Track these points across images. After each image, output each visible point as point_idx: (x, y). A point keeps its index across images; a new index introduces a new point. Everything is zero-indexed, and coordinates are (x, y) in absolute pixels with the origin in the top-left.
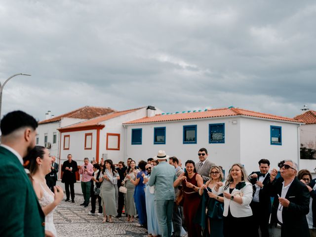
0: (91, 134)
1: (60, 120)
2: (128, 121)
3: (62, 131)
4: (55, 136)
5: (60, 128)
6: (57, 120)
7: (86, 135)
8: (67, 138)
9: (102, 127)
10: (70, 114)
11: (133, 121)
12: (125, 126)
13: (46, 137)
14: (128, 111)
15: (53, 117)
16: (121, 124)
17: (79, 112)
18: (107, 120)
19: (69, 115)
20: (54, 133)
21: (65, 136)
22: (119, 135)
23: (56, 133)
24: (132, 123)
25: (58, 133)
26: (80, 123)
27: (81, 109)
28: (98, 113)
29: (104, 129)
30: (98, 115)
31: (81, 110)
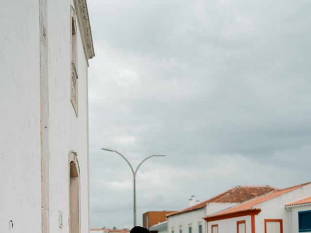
0: (244, 222)
1: (205, 206)
2: (293, 202)
3: (208, 219)
4: (200, 227)
5: (206, 217)
6: (201, 207)
7: (238, 223)
8: (215, 228)
9: (256, 212)
10: (218, 197)
11: (300, 201)
12: (289, 209)
13: (190, 229)
14: (293, 187)
15: (198, 203)
16: (283, 207)
17: (228, 194)
18: (264, 202)
19: (216, 199)
20: (199, 223)
21: (213, 226)
22: (281, 221)
23: (201, 222)
24: (298, 204)
25: (204, 222)
26: (230, 208)
27: (231, 190)
28: (253, 194)
29: (260, 214)
30: (254, 196)
31: (230, 192)
